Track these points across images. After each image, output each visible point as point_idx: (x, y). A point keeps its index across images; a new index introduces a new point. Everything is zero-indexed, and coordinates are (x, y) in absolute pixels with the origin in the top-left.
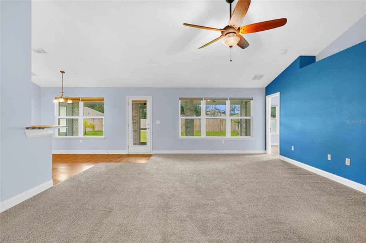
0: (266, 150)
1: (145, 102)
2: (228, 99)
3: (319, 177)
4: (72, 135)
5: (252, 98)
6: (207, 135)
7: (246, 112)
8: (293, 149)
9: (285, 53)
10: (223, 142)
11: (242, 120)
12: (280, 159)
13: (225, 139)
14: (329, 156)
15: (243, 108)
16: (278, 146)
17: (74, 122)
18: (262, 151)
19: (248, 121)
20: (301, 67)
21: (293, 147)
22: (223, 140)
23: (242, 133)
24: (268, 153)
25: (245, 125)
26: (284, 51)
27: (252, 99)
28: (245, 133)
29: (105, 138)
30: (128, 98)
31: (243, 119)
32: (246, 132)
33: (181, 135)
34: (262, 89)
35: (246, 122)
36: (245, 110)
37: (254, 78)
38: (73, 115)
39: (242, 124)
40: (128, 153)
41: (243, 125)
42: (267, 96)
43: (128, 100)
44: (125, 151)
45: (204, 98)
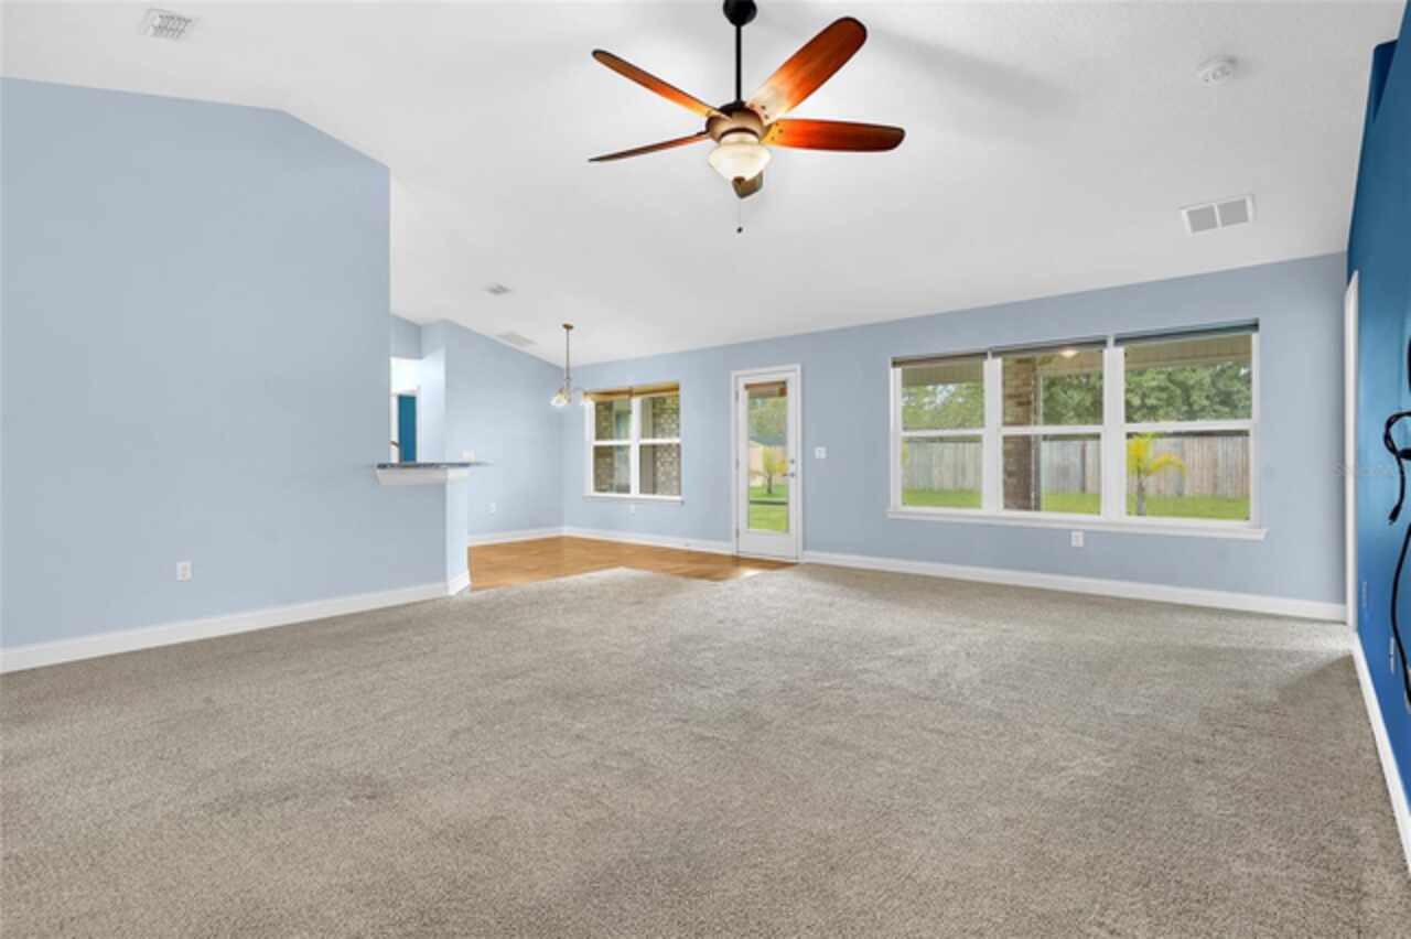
1: (783, 386)
2: (1111, 342)
4: (654, 492)
5: (1257, 320)
6: (1008, 506)
10: (1079, 540)
13: (1089, 527)
17: (658, 455)
22: (1078, 530)
24: (1349, 617)
27: (1255, 326)
29: (682, 502)
30: (737, 378)
38: (654, 436)
40: (738, 552)
43: (736, 383)
44: (724, 545)
45: (990, 349)
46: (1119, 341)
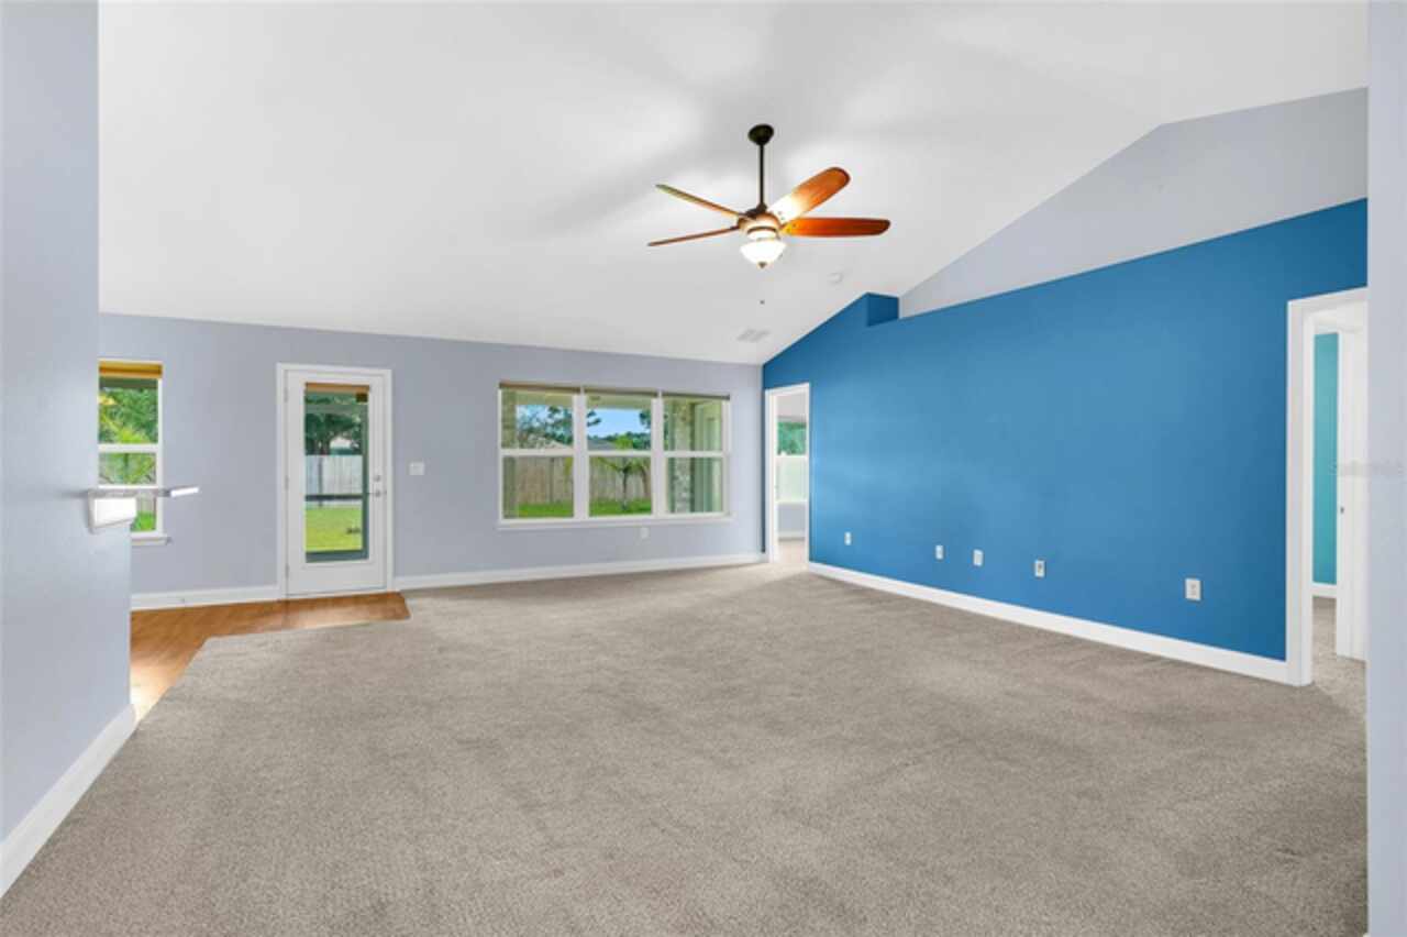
0: (764, 550)
1: (363, 391)
2: (660, 395)
3: (918, 603)
5: (729, 394)
6: (592, 513)
7: (692, 435)
8: (848, 542)
9: (841, 280)
10: (645, 533)
11: (677, 462)
12: (813, 571)
13: (650, 523)
14: (939, 549)
15: (680, 423)
16: (802, 539)
18: (754, 556)
19: (697, 465)
20: (871, 323)
21: (848, 535)
22: (644, 526)
23: (678, 505)
24: (771, 558)
25: (688, 478)
26: (837, 278)
27: (727, 398)
28: (688, 505)
29: (169, 540)
30: (287, 373)
31: (681, 459)
32: (692, 501)
33: (506, 517)
34: (755, 366)
35: (692, 469)
36: (688, 429)
37: (743, 337)
39: (678, 473)
40: (287, 595)
41: (681, 478)
42: (767, 392)
43: (286, 377)
44: (270, 588)
45: (585, 386)
46: (666, 395)
